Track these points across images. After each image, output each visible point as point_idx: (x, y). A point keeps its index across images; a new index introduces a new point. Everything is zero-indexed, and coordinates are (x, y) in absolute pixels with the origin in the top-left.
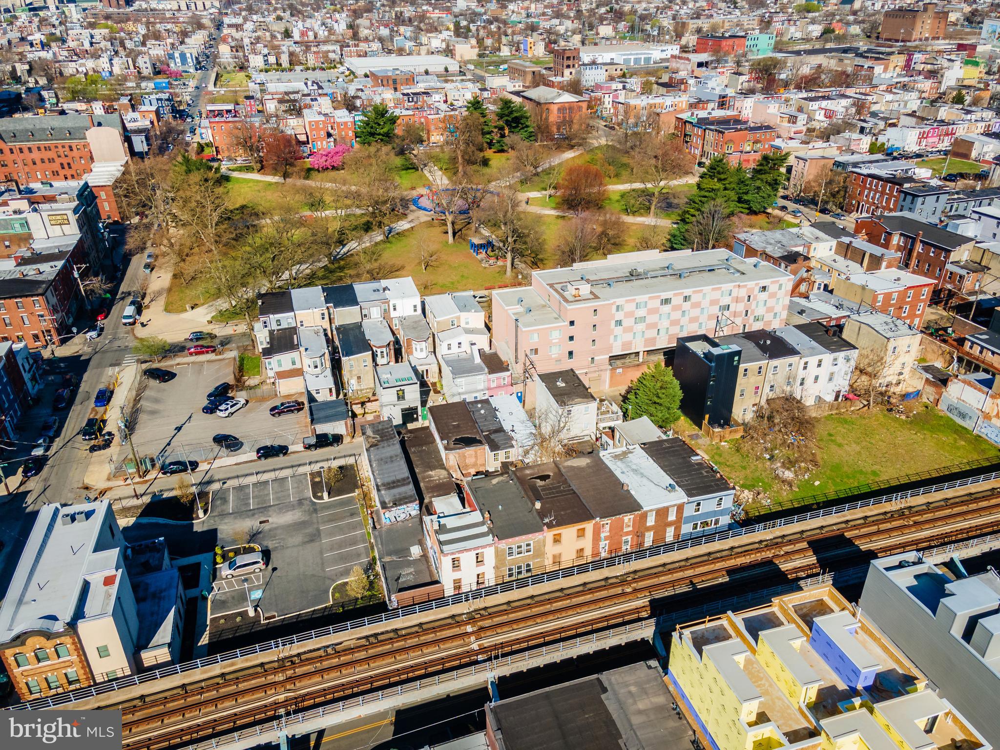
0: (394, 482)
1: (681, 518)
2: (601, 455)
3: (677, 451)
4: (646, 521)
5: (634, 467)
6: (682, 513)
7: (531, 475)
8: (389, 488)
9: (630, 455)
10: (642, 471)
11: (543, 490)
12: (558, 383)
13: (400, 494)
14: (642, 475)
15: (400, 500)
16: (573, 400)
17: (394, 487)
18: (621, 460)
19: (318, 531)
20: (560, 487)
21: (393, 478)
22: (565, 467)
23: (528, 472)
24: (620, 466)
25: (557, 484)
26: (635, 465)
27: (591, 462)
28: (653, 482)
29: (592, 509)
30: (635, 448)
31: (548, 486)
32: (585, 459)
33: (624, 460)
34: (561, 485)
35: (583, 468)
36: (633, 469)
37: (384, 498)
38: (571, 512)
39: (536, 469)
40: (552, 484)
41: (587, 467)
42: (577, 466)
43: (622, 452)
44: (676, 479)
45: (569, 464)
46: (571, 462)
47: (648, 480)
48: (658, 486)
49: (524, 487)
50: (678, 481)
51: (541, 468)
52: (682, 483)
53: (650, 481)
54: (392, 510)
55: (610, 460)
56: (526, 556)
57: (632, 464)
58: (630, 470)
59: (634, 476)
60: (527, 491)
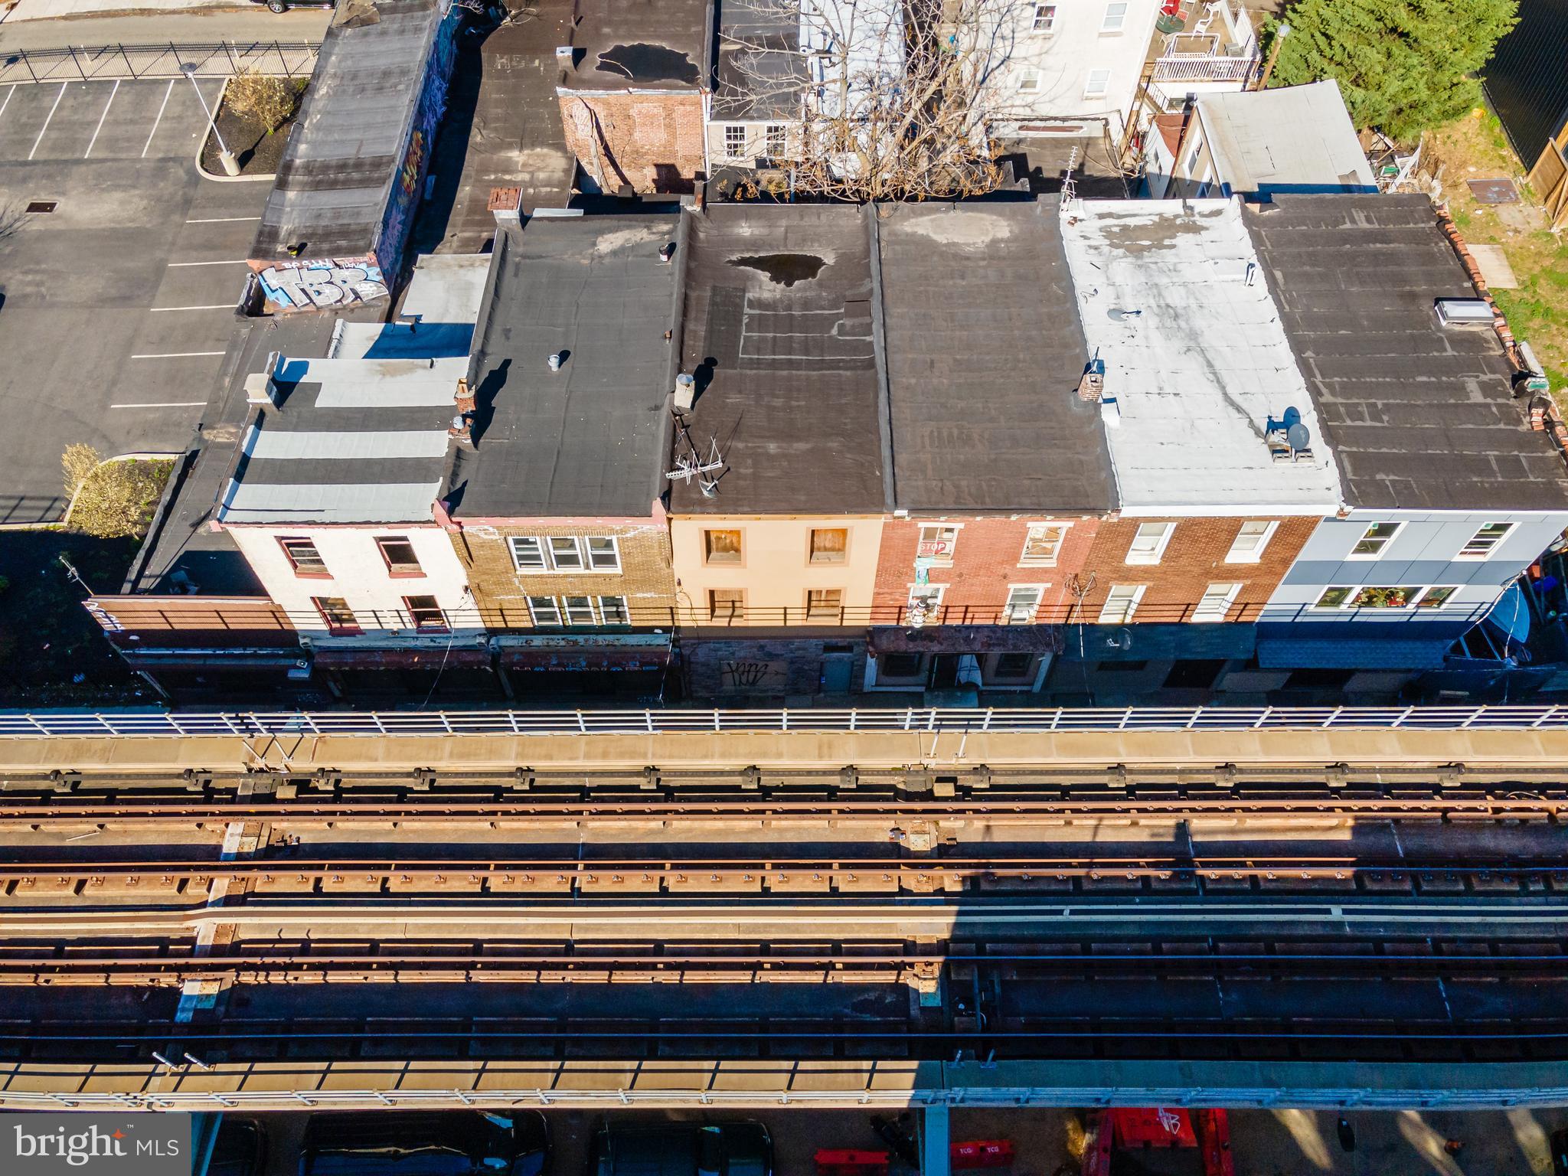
0: (342, 167)
1: (1286, 563)
2: (1064, 216)
3: (1392, 258)
4: (1126, 547)
5: (1176, 297)
6: (1298, 548)
7: (753, 243)
8: (317, 186)
9: (1183, 240)
10: (1199, 322)
11: (759, 323)
13: (337, 213)
14: (1194, 343)
15: (327, 235)
17: (333, 185)
18: (1137, 252)
19: (160, 270)
20: (830, 321)
21: (349, 152)
22: (898, 240)
23: (745, 230)
24: (1118, 280)
25: (824, 309)
26: (1182, 291)
27: (1013, 239)
28: (1223, 388)
29: (902, 458)
30: (1217, 213)
31: (789, 308)
32: (995, 217)
33: (1148, 257)
34: (838, 317)
35: (968, 259)
36: (1168, 306)
37: (279, 217)
38: (812, 451)
39: (784, 223)
40: (806, 304)
41: (984, 259)
42: (947, 245)
43: (1156, 219)
44: (1333, 393)
45: (921, 231)
46: (932, 221)
47: (1206, 370)
48: (1239, 409)
49: (693, 295)
50: (1335, 404)
51: (803, 223)
52: (1349, 423)
53: (1211, 377)
54: (286, 265)
55: (1090, 247)
56: (596, 576)
57: (1174, 280)
58: (1154, 305)
59: (1156, 338)
60: (692, 314)
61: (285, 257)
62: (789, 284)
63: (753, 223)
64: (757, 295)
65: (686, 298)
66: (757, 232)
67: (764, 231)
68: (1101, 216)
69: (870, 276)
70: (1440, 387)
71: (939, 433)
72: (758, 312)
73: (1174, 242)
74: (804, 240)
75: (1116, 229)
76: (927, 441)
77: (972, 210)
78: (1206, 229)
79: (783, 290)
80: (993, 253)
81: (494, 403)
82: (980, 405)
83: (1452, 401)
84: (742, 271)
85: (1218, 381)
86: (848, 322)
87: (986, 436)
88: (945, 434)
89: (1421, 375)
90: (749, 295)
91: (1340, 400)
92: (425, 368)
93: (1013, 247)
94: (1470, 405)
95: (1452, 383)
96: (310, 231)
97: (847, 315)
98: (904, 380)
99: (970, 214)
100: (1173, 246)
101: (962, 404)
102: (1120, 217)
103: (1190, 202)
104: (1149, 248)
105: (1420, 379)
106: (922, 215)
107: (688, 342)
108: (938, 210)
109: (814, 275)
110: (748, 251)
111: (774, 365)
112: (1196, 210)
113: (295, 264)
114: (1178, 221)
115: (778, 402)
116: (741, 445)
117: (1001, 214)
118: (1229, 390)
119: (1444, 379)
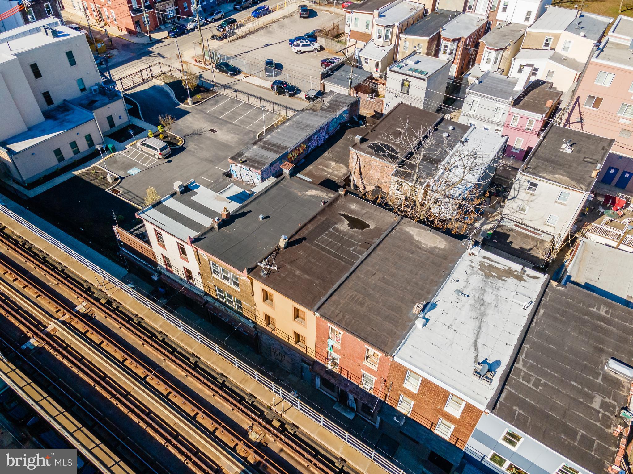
0: (274, 145)
1: (472, 426)
2: (469, 251)
3: (605, 331)
4: (402, 379)
5: (488, 298)
6: (475, 422)
7: (352, 212)
8: (263, 147)
9: (511, 281)
10: (490, 311)
11: (331, 235)
12: (564, 146)
13: (262, 156)
14: (480, 318)
15: (254, 161)
16: (553, 173)
17: (267, 149)
18: (488, 276)
19: (226, 158)
20: (353, 245)
21: (279, 142)
22: (401, 231)
23: (353, 206)
24: (471, 281)
25: (355, 241)
26: (494, 297)
27: (444, 250)
28: (477, 338)
29: (334, 298)
30: (536, 278)
31: (345, 235)
32: (443, 240)
33: (491, 279)
34: (357, 245)
35: (420, 248)
36: (483, 299)
37: (247, 152)
38: (308, 280)
39: (368, 210)
40: (351, 237)
41: (426, 251)
42: (417, 241)
43: (507, 268)
44: (524, 366)
45: (411, 232)
46: (418, 231)
47: (476, 329)
48: (476, 349)
49: (319, 217)
50: (521, 370)
51: (374, 213)
52: (521, 380)
53: (476, 332)
54: (238, 164)
55: (470, 265)
56: (233, 289)
57: (494, 292)
58: (477, 296)
59: (467, 307)
60: (313, 223)
61: (239, 162)
62: (352, 228)
63: (358, 206)
64: (339, 227)
65: (315, 217)
66: (356, 208)
67: (359, 209)
68: (484, 257)
69: (379, 238)
70: (580, 392)
71: (355, 297)
72: (334, 232)
73: (507, 279)
74: (369, 218)
75: (487, 264)
76: (349, 296)
77: (436, 234)
78: (525, 281)
79: (348, 229)
80: (431, 251)
81: (236, 221)
82: (378, 296)
83: (581, 400)
84: (341, 218)
85: (477, 335)
86: (358, 248)
87: (370, 306)
88: (356, 298)
89: (575, 382)
90: (336, 226)
91: (525, 370)
92: (227, 202)
93: (441, 252)
94: (589, 406)
95: (588, 393)
96: (251, 158)
97: (360, 246)
98: (360, 275)
99: (435, 235)
100: (505, 281)
101: (372, 292)
102: (492, 261)
103: (526, 268)
104: (494, 277)
105: (573, 383)
106: (417, 228)
107: (304, 229)
108: (424, 229)
109: (362, 229)
110: (348, 213)
111: (323, 249)
112: (527, 273)
113: (240, 165)
114: (515, 273)
115: (313, 260)
116: (289, 267)
117: (446, 240)
118: (478, 340)
119: (586, 389)
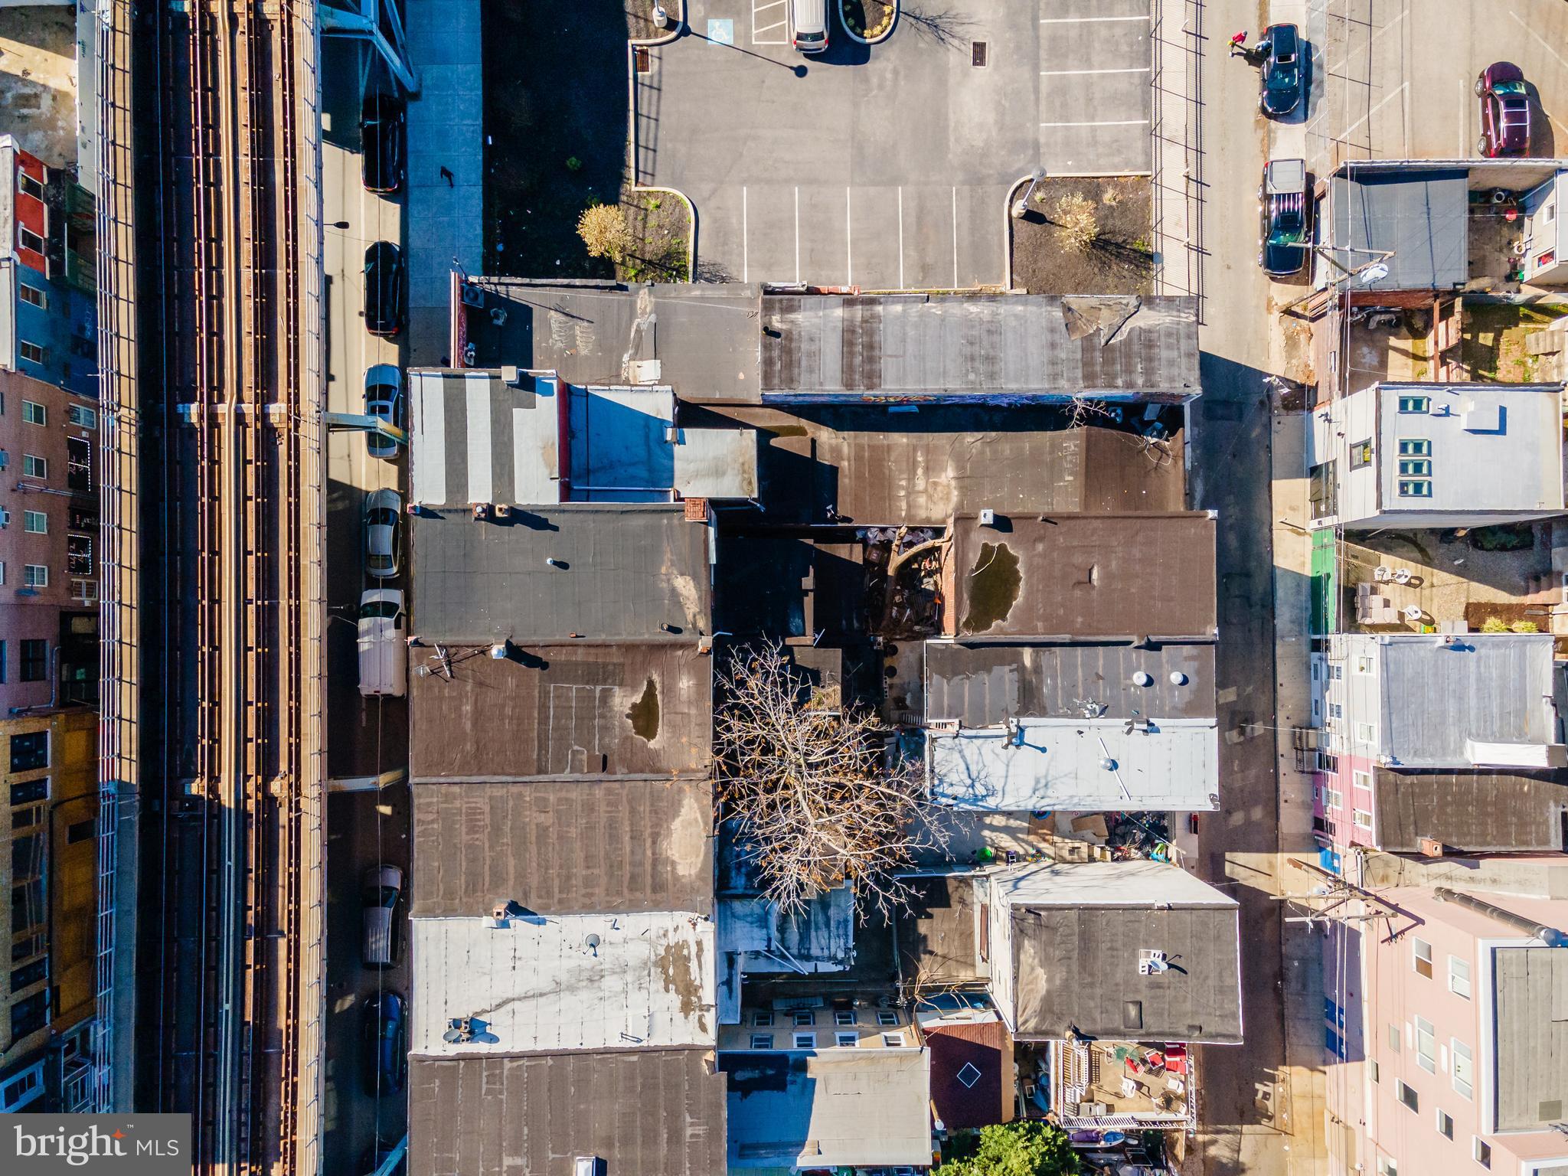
0: (870, 347)
2: (697, 917)
3: (651, 1141)
5: (611, 983)
7: (670, 690)
8: (848, 330)
9: (674, 999)
10: (584, 995)
11: (586, 696)
13: (813, 356)
14: (564, 988)
15: (789, 352)
17: (848, 344)
18: (661, 964)
19: (896, 182)
20: (588, 745)
21: (889, 348)
22: (675, 794)
23: (685, 684)
24: (631, 946)
25: (600, 740)
26: (619, 989)
29: (457, 789)
30: (702, 1030)
31: (602, 716)
32: (699, 866)
33: (657, 970)
34: (591, 750)
35: (654, 842)
37: (811, 309)
38: (464, 733)
39: (691, 710)
41: (654, 852)
42: (669, 828)
43: (697, 983)
44: (512, 1069)
45: (685, 809)
46: (696, 820)
47: (537, 992)
48: (500, 1005)
49: (612, 650)
50: (502, 1067)
51: (691, 725)
52: (485, 1074)
55: (667, 931)
58: (604, 967)
60: (594, 650)
62: (629, 716)
63: (692, 690)
64: (617, 694)
65: (609, 646)
66: (684, 691)
67: (684, 697)
68: (699, 944)
69: (630, 772)
70: (518, 1139)
71: (480, 814)
73: (672, 992)
74: (674, 726)
75: (685, 952)
76: (473, 805)
77: (708, 850)
78: (686, 1018)
79: (622, 712)
80: (659, 861)
81: (518, 525)
82: (505, 841)
83: (504, 1144)
84: (641, 683)
85: (525, 997)
86: (585, 757)
87: (477, 843)
88: (478, 817)
89: (530, 1131)
90: (615, 689)
91: (506, 1073)
93: (667, 876)
94: (501, 1154)
95: (522, 1148)
96: (794, 337)
97: (592, 756)
98: (527, 793)
99: (703, 848)
100: (667, 991)
101: (507, 828)
102: (699, 956)
103: (713, 1010)
104: (665, 973)
105: (526, 1129)
106: (702, 813)
107: (567, 650)
108: (706, 824)
109: (637, 733)
110: (663, 687)
111: (543, 708)
112: (704, 1014)
114: (693, 999)
115: (508, 711)
116: (469, 688)
117: (702, 870)
118: (517, 1002)
119: (526, 1145)
